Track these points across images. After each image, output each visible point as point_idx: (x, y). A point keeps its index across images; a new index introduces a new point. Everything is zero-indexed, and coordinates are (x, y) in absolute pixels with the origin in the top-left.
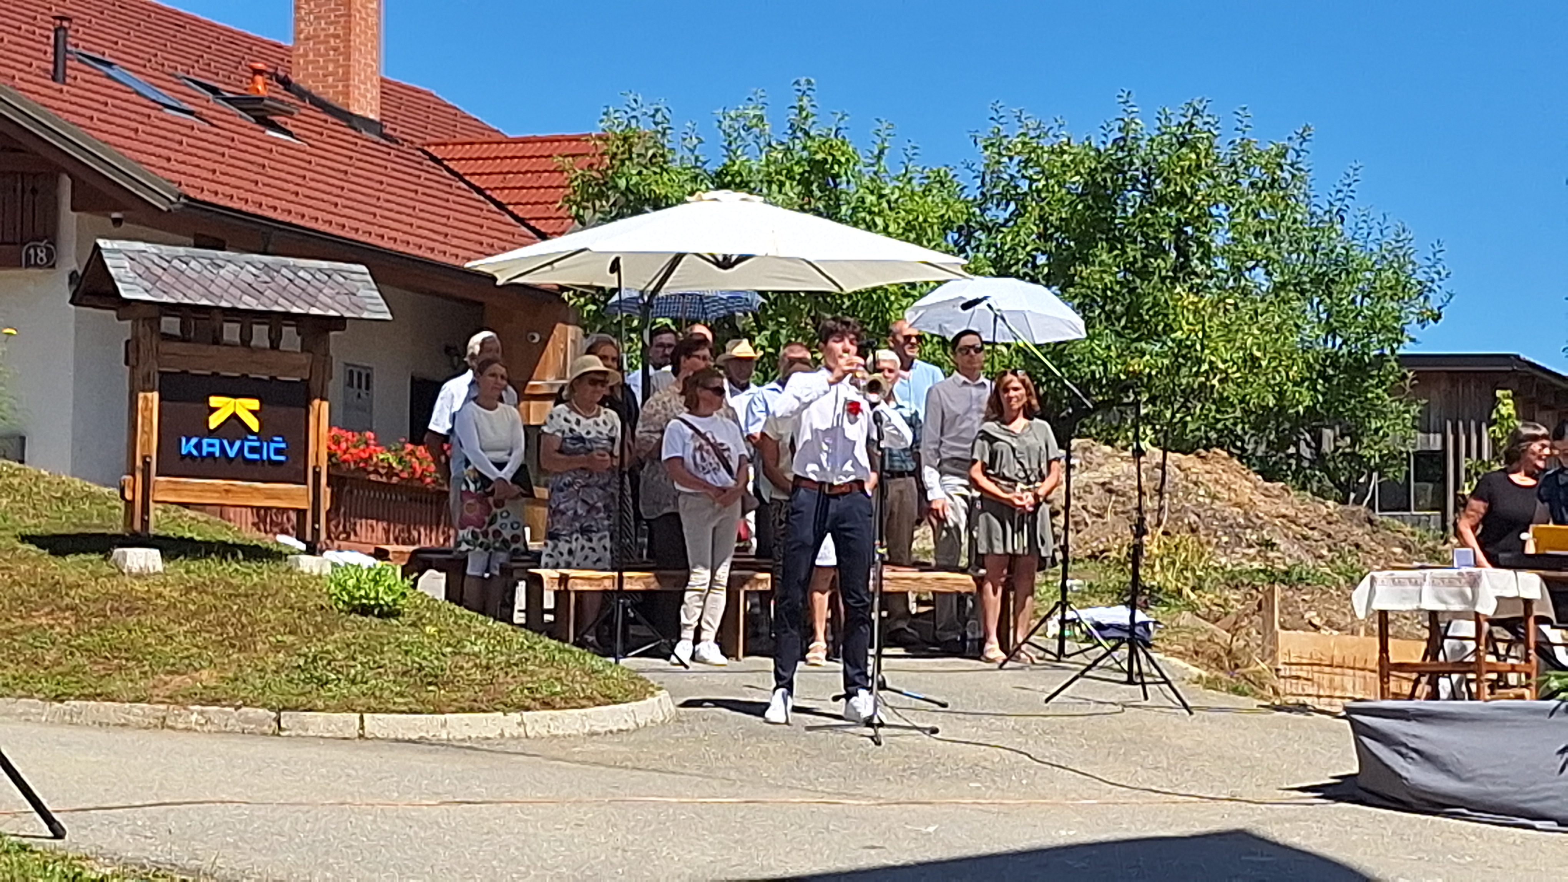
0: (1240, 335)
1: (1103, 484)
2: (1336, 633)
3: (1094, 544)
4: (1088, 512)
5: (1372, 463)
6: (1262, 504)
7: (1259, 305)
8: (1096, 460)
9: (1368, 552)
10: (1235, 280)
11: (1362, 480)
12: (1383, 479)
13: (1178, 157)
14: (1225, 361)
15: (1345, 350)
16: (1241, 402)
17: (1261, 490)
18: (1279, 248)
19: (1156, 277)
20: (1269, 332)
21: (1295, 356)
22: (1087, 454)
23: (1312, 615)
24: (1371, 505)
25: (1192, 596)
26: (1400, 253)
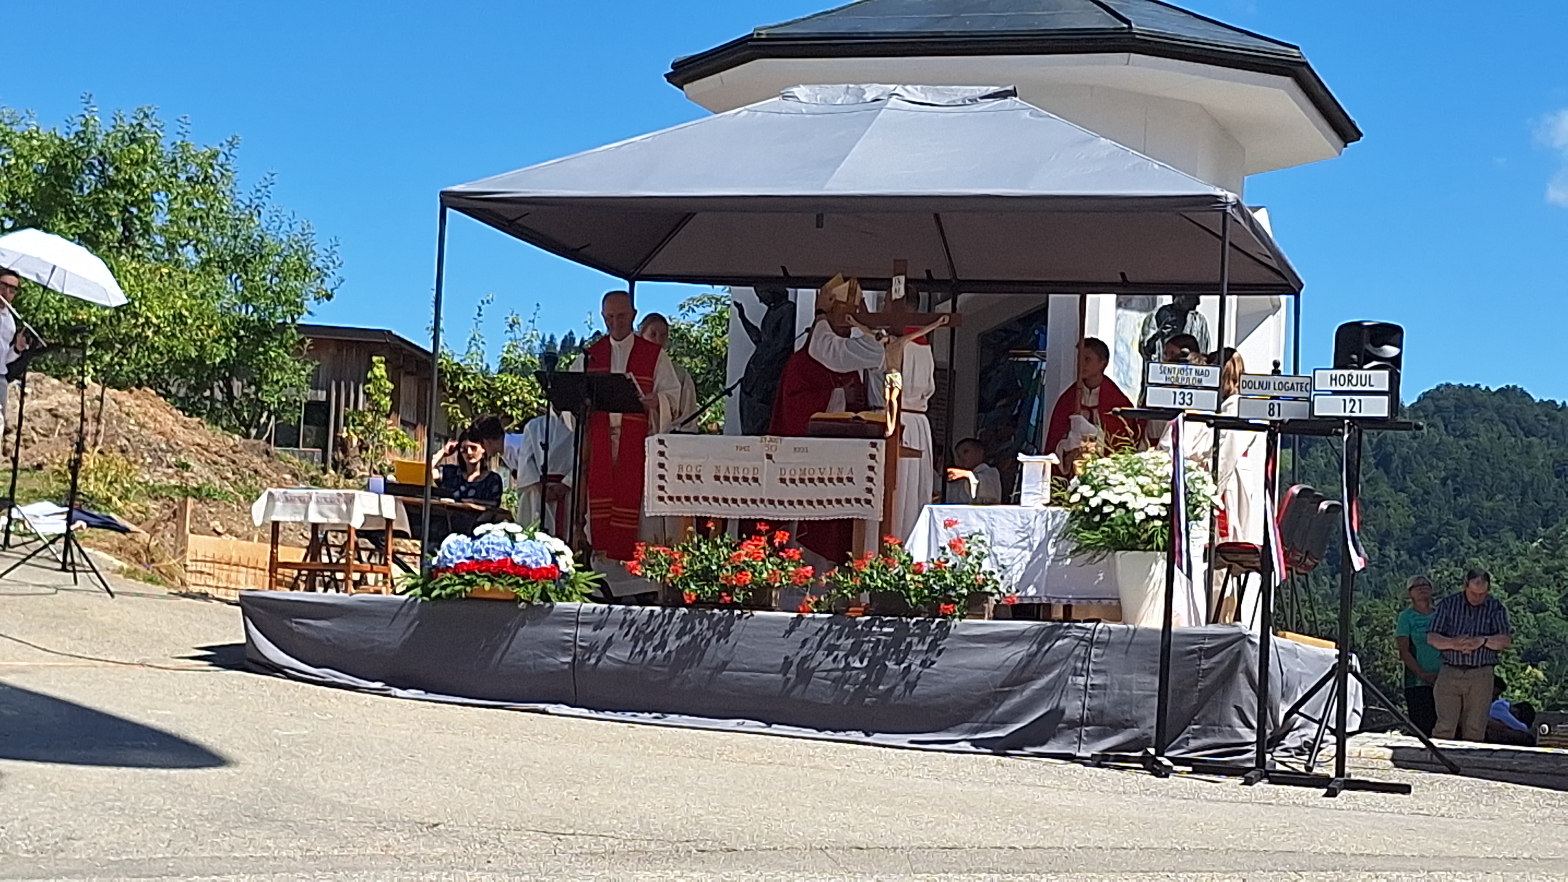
0: (171, 298)
1: (50, 410)
2: (234, 538)
3: (40, 459)
4: (37, 432)
5: (272, 408)
6: (181, 433)
7: (188, 275)
8: (45, 391)
9: (264, 476)
10: (170, 254)
11: (263, 421)
12: (279, 422)
13: (129, 151)
14: (158, 317)
15: (255, 315)
16: (168, 352)
17: (181, 423)
18: (207, 231)
19: (104, 247)
20: (195, 298)
21: (215, 318)
22: (39, 385)
23: (215, 524)
24: (268, 440)
25: (120, 504)
26: (304, 244)
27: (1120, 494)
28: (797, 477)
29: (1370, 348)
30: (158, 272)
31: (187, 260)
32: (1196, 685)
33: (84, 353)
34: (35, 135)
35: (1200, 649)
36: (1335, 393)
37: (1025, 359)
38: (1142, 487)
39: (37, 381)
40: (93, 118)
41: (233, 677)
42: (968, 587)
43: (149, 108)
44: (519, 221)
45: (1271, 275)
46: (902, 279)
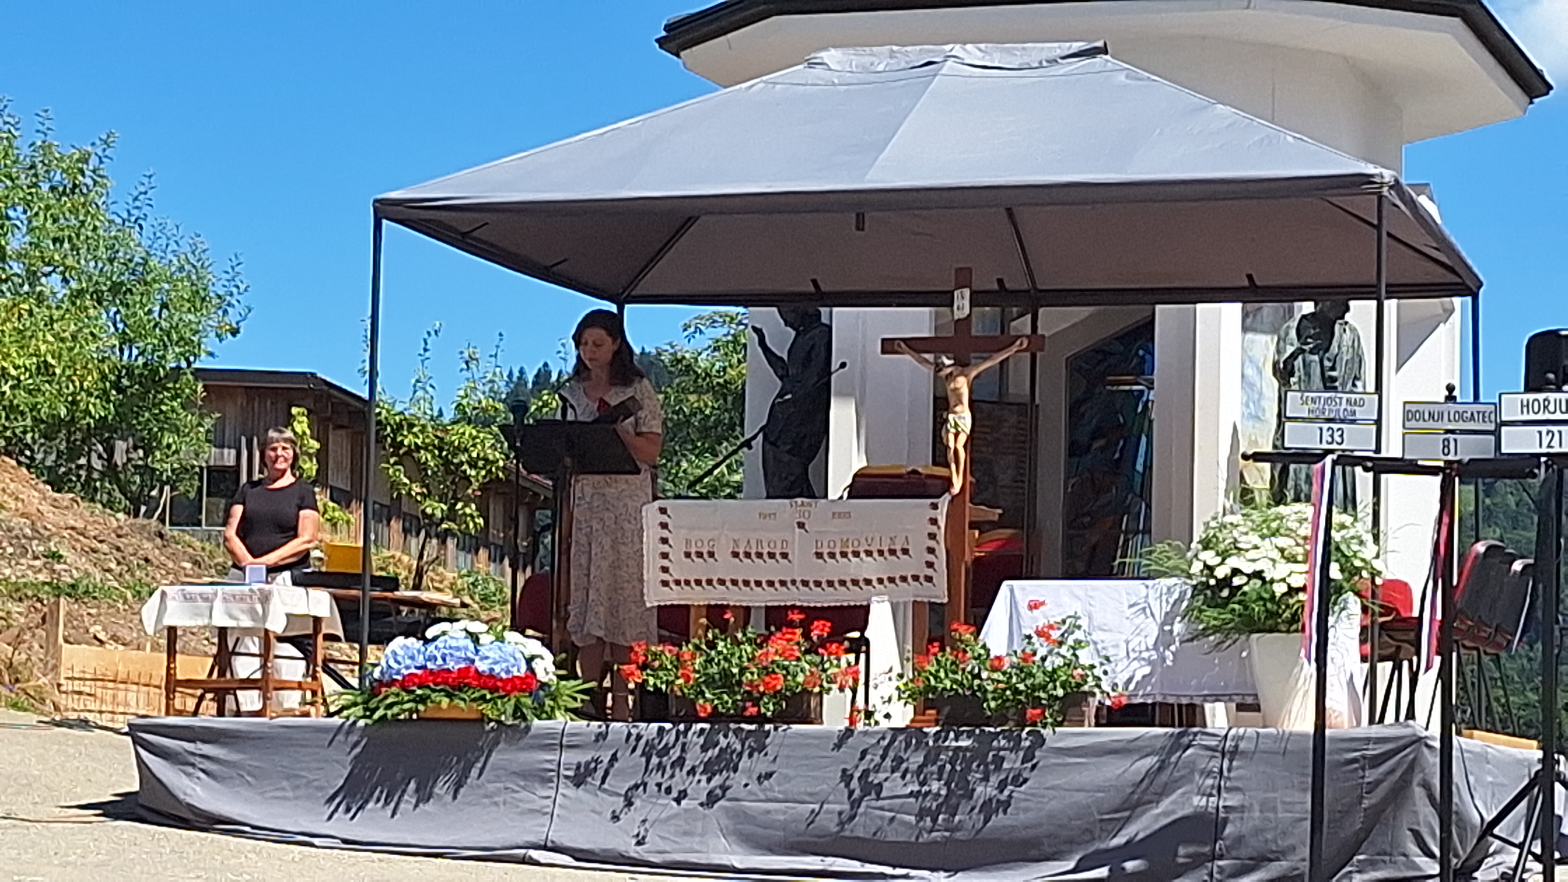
0: (34, 341)
2: (121, 648)
5: (164, 478)
6: (51, 515)
7: (54, 311)
9: (157, 567)
10: (30, 285)
11: (154, 493)
12: (175, 493)
14: (16, 367)
15: (141, 361)
16: (31, 411)
17: (49, 501)
18: (78, 254)
20: (63, 340)
21: (90, 366)
23: (97, 629)
24: (162, 520)
27: (1254, 561)
28: (837, 550)
30: (15, 310)
31: (52, 293)
32: (1361, 803)
35: (1364, 757)
36: (1528, 423)
37: (1127, 388)
38: (1282, 551)
41: (123, 829)
42: (1063, 687)
44: (475, 234)
45: (1441, 271)
46: (967, 292)
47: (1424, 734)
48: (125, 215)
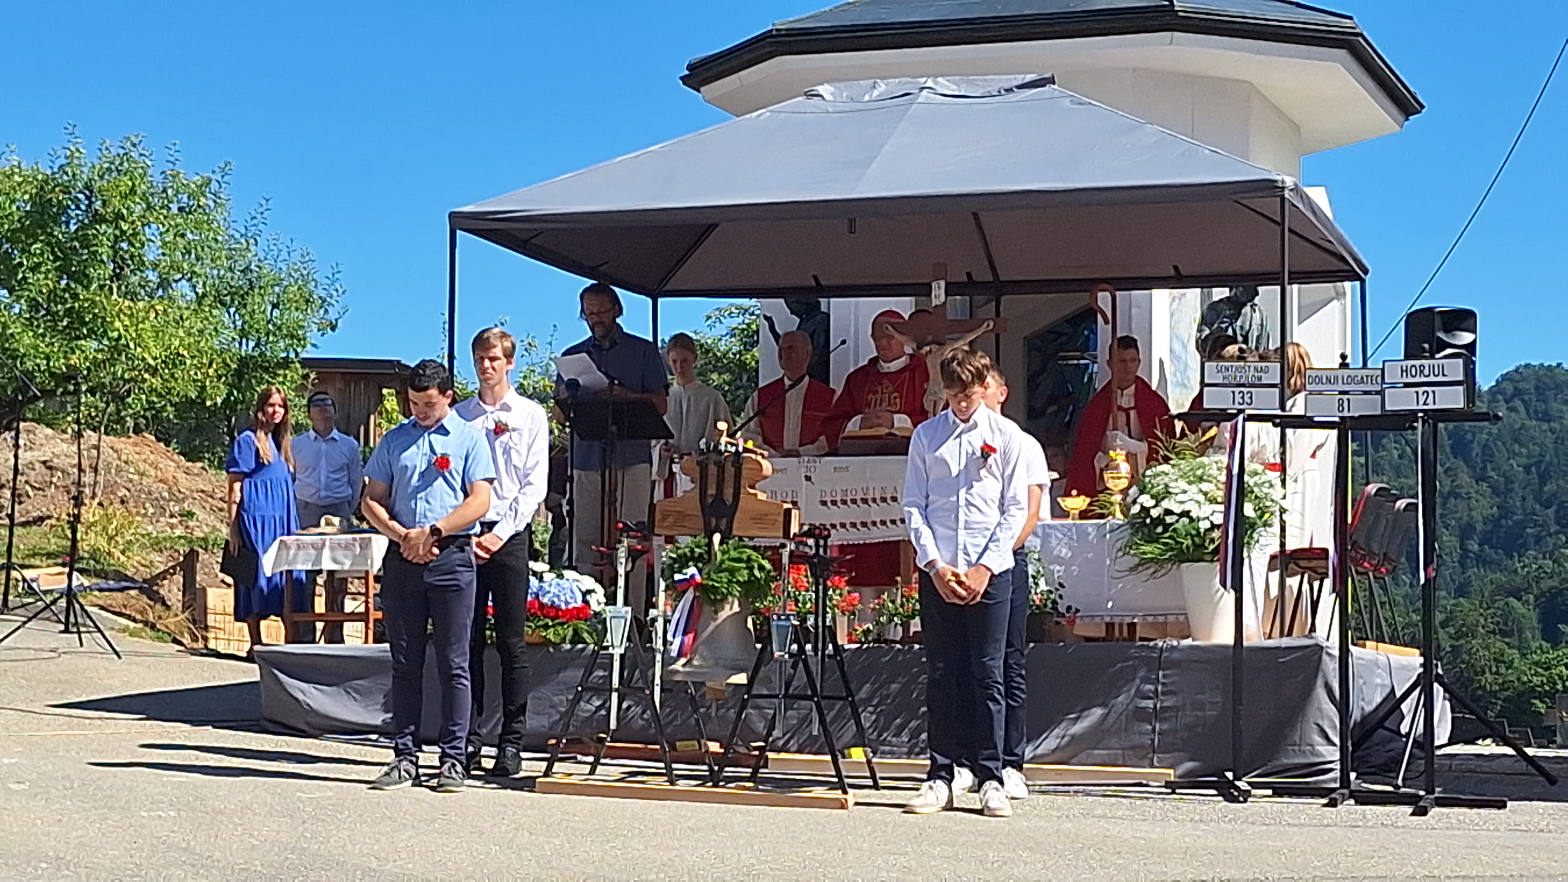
0: (168, 337)
1: (44, 462)
3: (36, 513)
4: (33, 487)
6: (184, 480)
7: (184, 312)
8: (39, 441)
10: (164, 290)
17: (183, 469)
20: (192, 335)
22: (31, 436)
25: (123, 558)
26: (305, 272)
27: (1182, 502)
28: (838, 499)
29: (1441, 335)
30: (152, 310)
31: (182, 296)
33: (79, 399)
34: (17, 170)
36: (1407, 385)
37: (1075, 362)
38: (1205, 494)
39: (28, 431)
40: (78, 150)
43: (137, 136)
44: (533, 241)
45: (1335, 261)
46: (943, 284)
47: (1325, 644)
48: (243, 232)
